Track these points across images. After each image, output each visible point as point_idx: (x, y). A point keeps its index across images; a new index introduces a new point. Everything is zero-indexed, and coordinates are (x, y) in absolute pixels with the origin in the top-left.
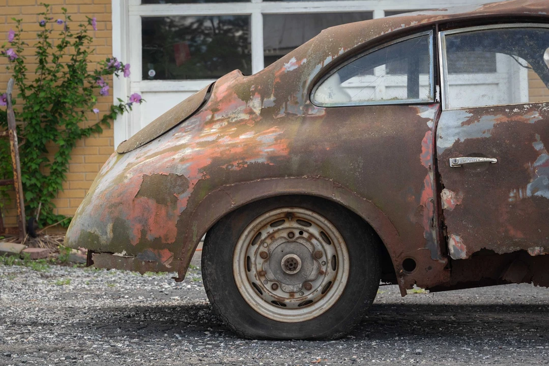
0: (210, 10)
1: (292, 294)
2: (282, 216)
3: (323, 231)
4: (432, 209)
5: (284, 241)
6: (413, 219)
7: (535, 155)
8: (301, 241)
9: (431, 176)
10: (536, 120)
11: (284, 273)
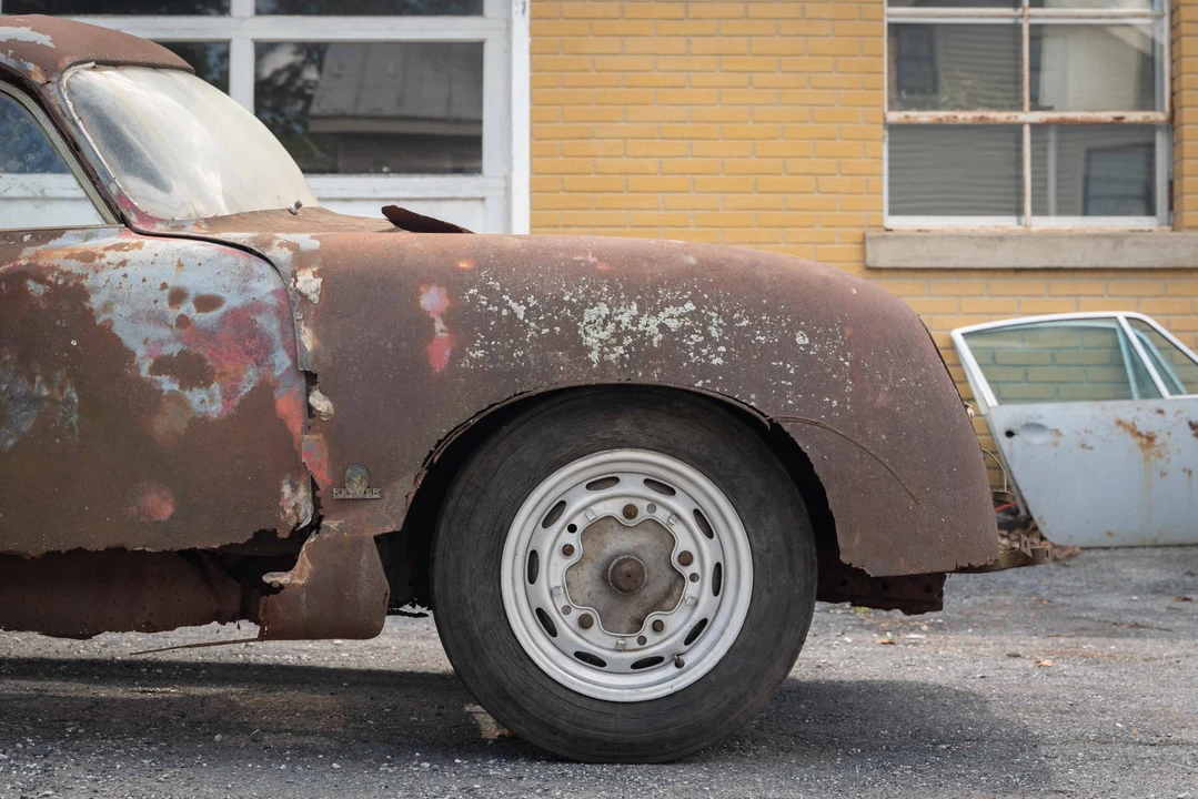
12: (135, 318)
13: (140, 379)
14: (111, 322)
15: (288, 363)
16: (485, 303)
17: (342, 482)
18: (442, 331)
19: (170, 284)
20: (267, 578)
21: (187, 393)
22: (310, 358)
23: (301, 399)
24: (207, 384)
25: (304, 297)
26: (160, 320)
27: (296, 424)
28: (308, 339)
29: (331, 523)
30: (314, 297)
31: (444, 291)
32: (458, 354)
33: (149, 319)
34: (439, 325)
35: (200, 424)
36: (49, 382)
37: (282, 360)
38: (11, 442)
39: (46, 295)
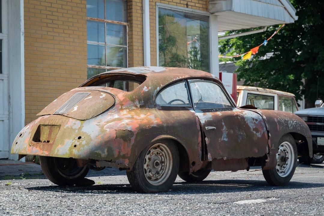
1: (153, 175)
2: (157, 146)
5: (155, 155)
8: (159, 156)
12: (250, 122)
13: (252, 131)
14: (248, 123)
16: (280, 120)
17: (272, 147)
18: (278, 125)
19: (252, 117)
20: (266, 161)
21: (257, 134)
22: (268, 129)
23: (267, 135)
24: (259, 132)
26: (252, 122)
27: (267, 138)
28: (267, 126)
29: (270, 153)
30: (266, 119)
31: (276, 119)
32: (280, 128)
35: (258, 138)
36: (242, 132)
37: (265, 129)
38: (240, 141)
39: (240, 119)
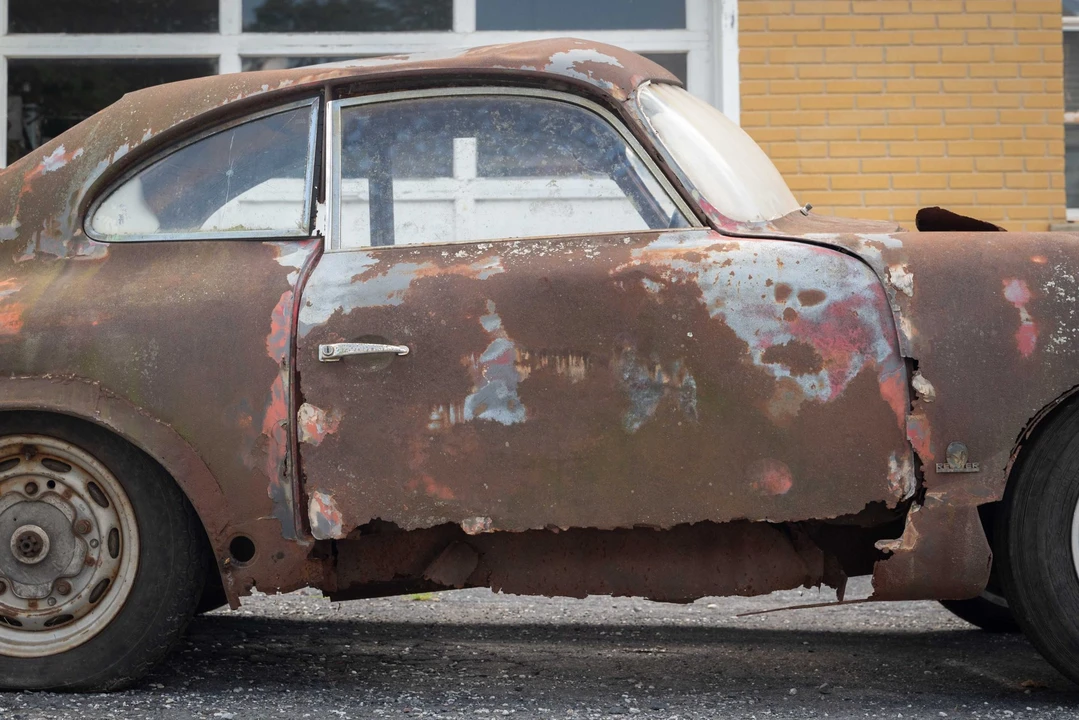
0: (139, 46)
1: (33, 602)
2: (15, 450)
3: (94, 481)
4: (284, 442)
5: (19, 499)
6: (248, 460)
7: (483, 341)
8: (52, 500)
9: (284, 379)
10: (491, 273)
11: (18, 562)
12: (745, 312)
13: (753, 366)
14: (723, 316)
15: (889, 350)
16: (1063, 294)
17: (944, 458)
18: (1027, 320)
19: (775, 281)
20: (879, 545)
21: (798, 379)
22: (911, 346)
23: (903, 382)
24: (816, 371)
25: (900, 291)
26: (769, 313)
27: (899, 405)
28: (907, 329)
29: (934, 495)
30: (908, 291)
31: (1024, 284)
32: (1043, 342)
33: (758, 312)
34: (1024, 315)
35: (811, 407)
36: (668, 370)
37: (883, 348)
38: (636, 426)
39: (662, 292)
